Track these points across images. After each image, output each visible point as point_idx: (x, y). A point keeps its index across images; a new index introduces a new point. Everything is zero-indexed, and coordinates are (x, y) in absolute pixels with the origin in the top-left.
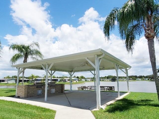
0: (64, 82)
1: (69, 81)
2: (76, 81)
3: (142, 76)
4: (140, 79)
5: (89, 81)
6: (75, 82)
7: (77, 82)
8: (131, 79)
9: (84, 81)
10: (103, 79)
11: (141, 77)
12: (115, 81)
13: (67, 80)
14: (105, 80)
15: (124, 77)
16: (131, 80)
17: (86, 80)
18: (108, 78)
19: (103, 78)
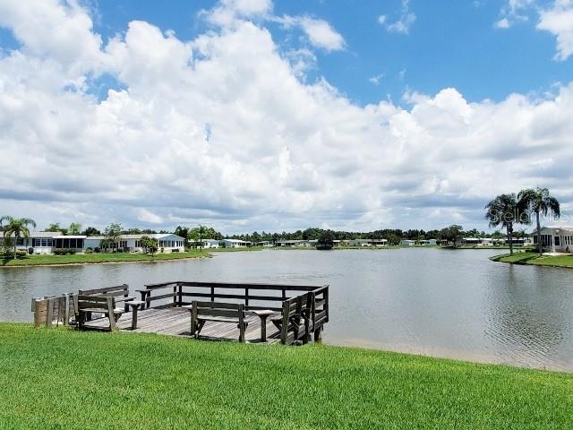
0: (120, 251)
1: (141, 250)
2: (176, 248)
3: (417, 232)
4: (411, 242)
5: (233, 249)
6: (168, 250)
7: (177, 250)
8: (383, 240)
9: (217, 246)
10: (289, 239)
11: (413, 235)
12: (329, 248)
13: (131, 245)
14: (293, 244)
15: (359, 234)
16: (382, 243)
17: (223, 245)
18: (306, 235)
19: (288, 237)
